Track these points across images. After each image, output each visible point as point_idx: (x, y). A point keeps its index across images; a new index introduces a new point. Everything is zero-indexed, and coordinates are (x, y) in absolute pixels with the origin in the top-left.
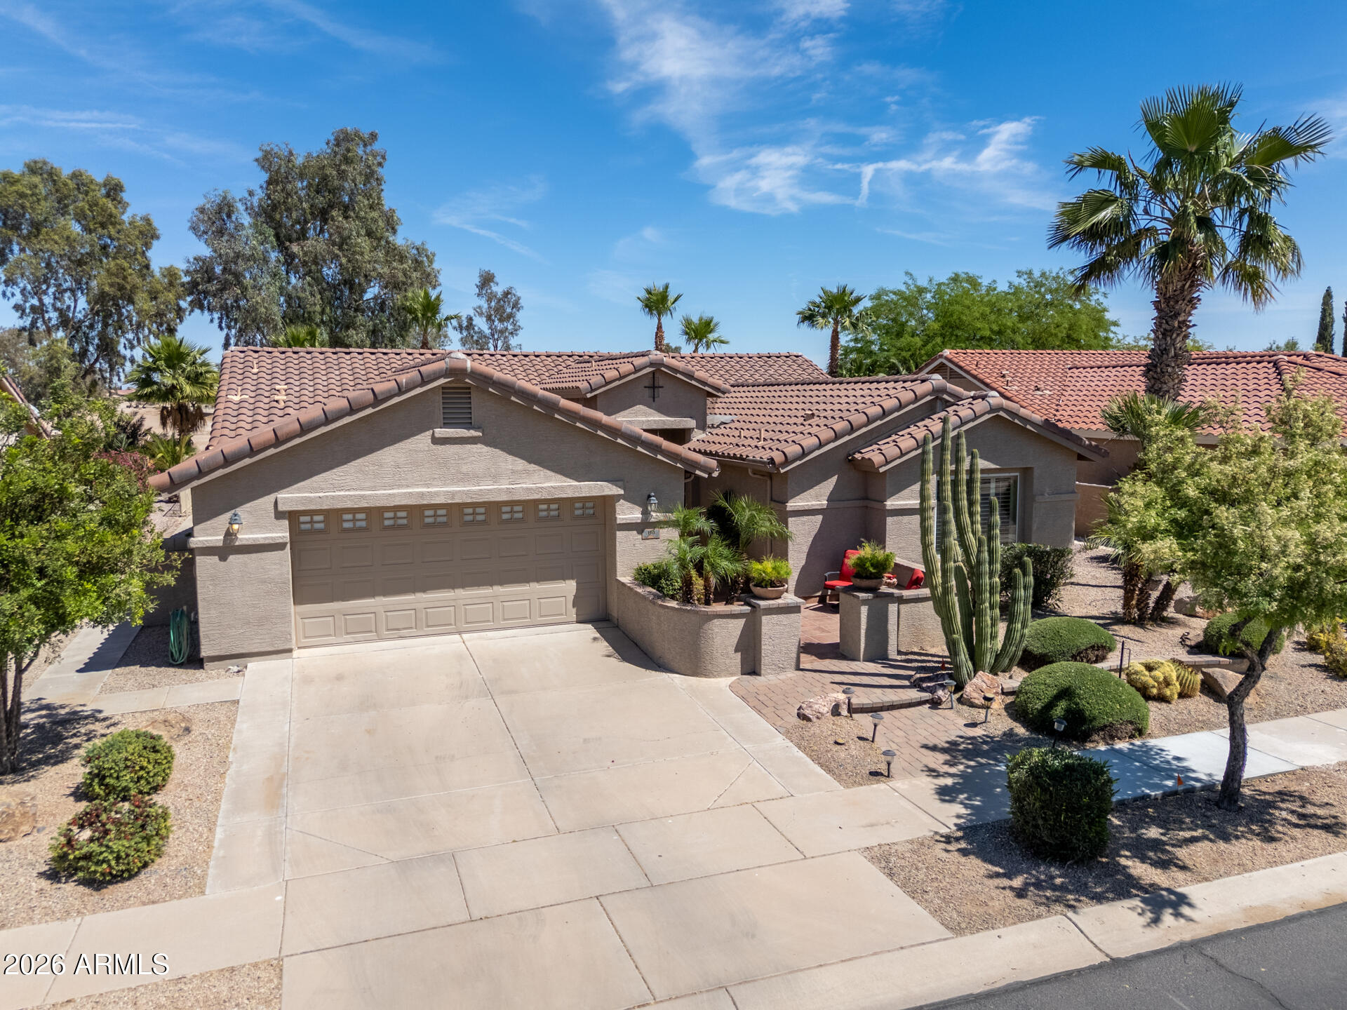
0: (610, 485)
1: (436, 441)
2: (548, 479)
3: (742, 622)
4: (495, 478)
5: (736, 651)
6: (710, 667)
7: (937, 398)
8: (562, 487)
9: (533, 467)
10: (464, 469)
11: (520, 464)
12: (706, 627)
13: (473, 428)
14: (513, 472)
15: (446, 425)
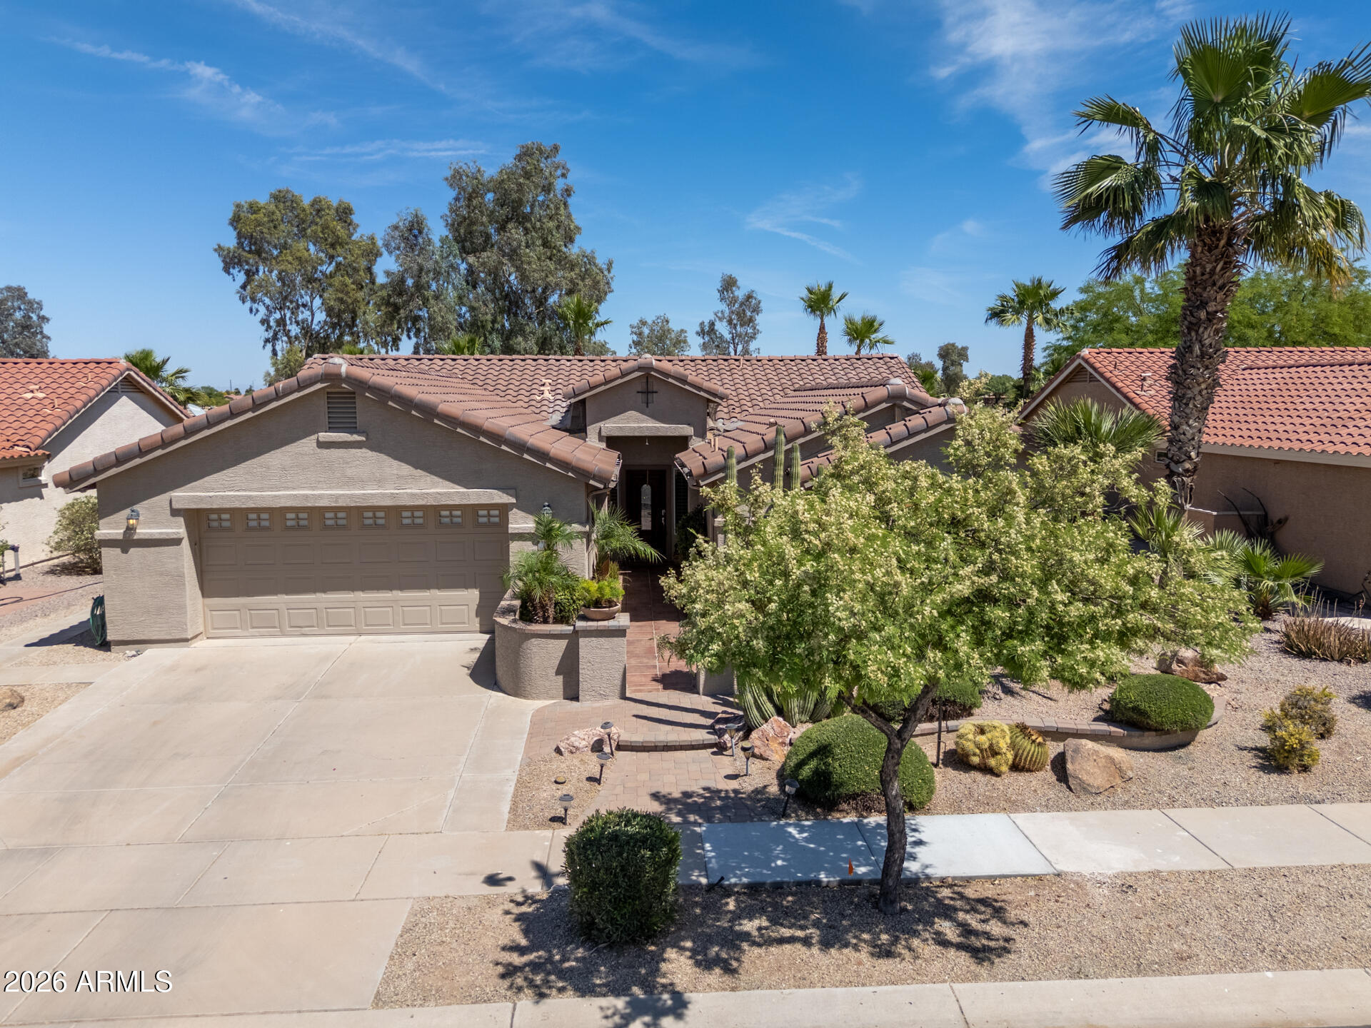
0: (500, 493)
1: (321, 445)
2: (434, 485)
3: (564, 643)
4: (380, 482)
5: (558, 673)
6: (528, 688)
7: (894, 405)
8: (449, 494)
9: (419, 472)
10: (349, 472)
11: (406, 469)
12: (524, 646)
13: (358, 433)
14: (399, 477)
15: (331, 429)
